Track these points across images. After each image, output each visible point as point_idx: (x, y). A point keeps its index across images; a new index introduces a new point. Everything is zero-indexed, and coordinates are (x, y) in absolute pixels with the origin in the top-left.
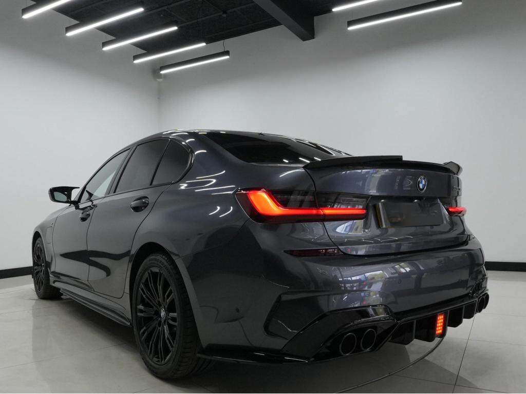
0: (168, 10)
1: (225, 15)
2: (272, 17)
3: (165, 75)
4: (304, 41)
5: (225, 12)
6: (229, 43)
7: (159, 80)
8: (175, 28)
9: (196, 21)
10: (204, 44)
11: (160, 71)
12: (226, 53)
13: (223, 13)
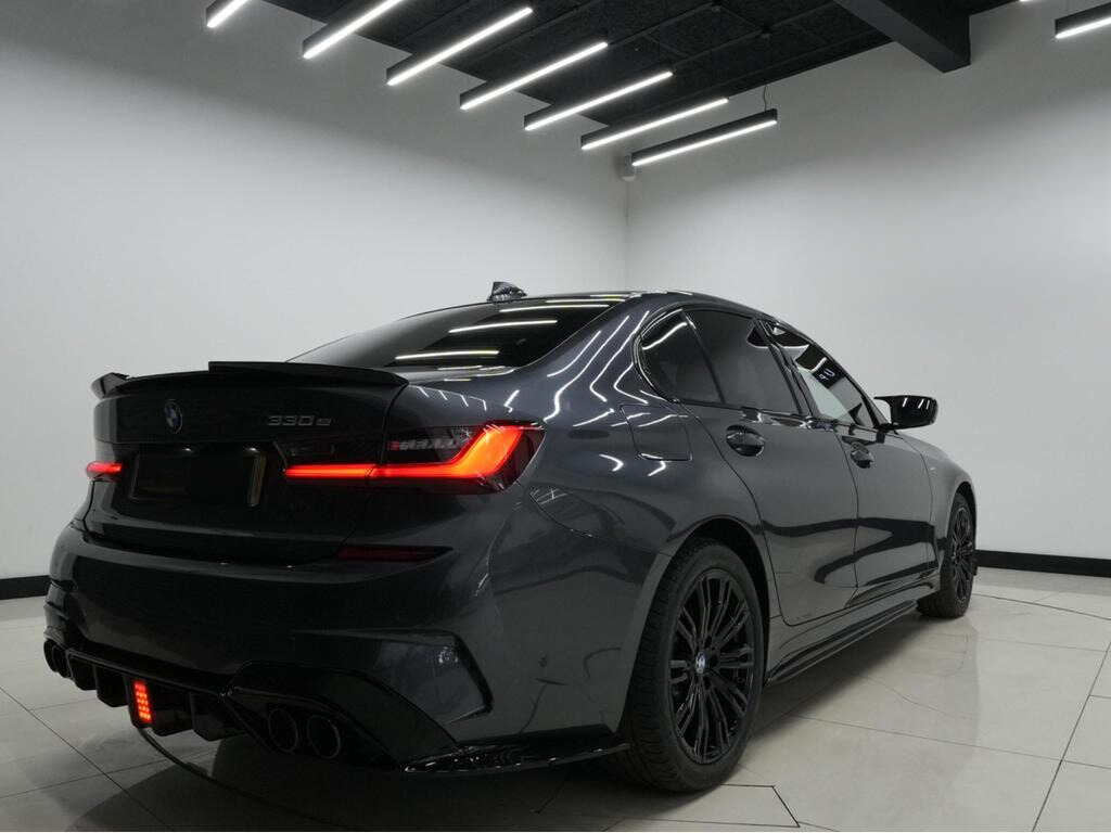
0: (650, 38)
1: (767, 36)
2: (872, 28)
3: (641, 169)
4: (944, 72)
5: (766, 29)
6: (777, 92)
7: (628, 179)
8: (667, 75)
9: (707, 52)
10: (723, 101)
11: (633, 161)
12: (770, 114)
13: (764, 32)
